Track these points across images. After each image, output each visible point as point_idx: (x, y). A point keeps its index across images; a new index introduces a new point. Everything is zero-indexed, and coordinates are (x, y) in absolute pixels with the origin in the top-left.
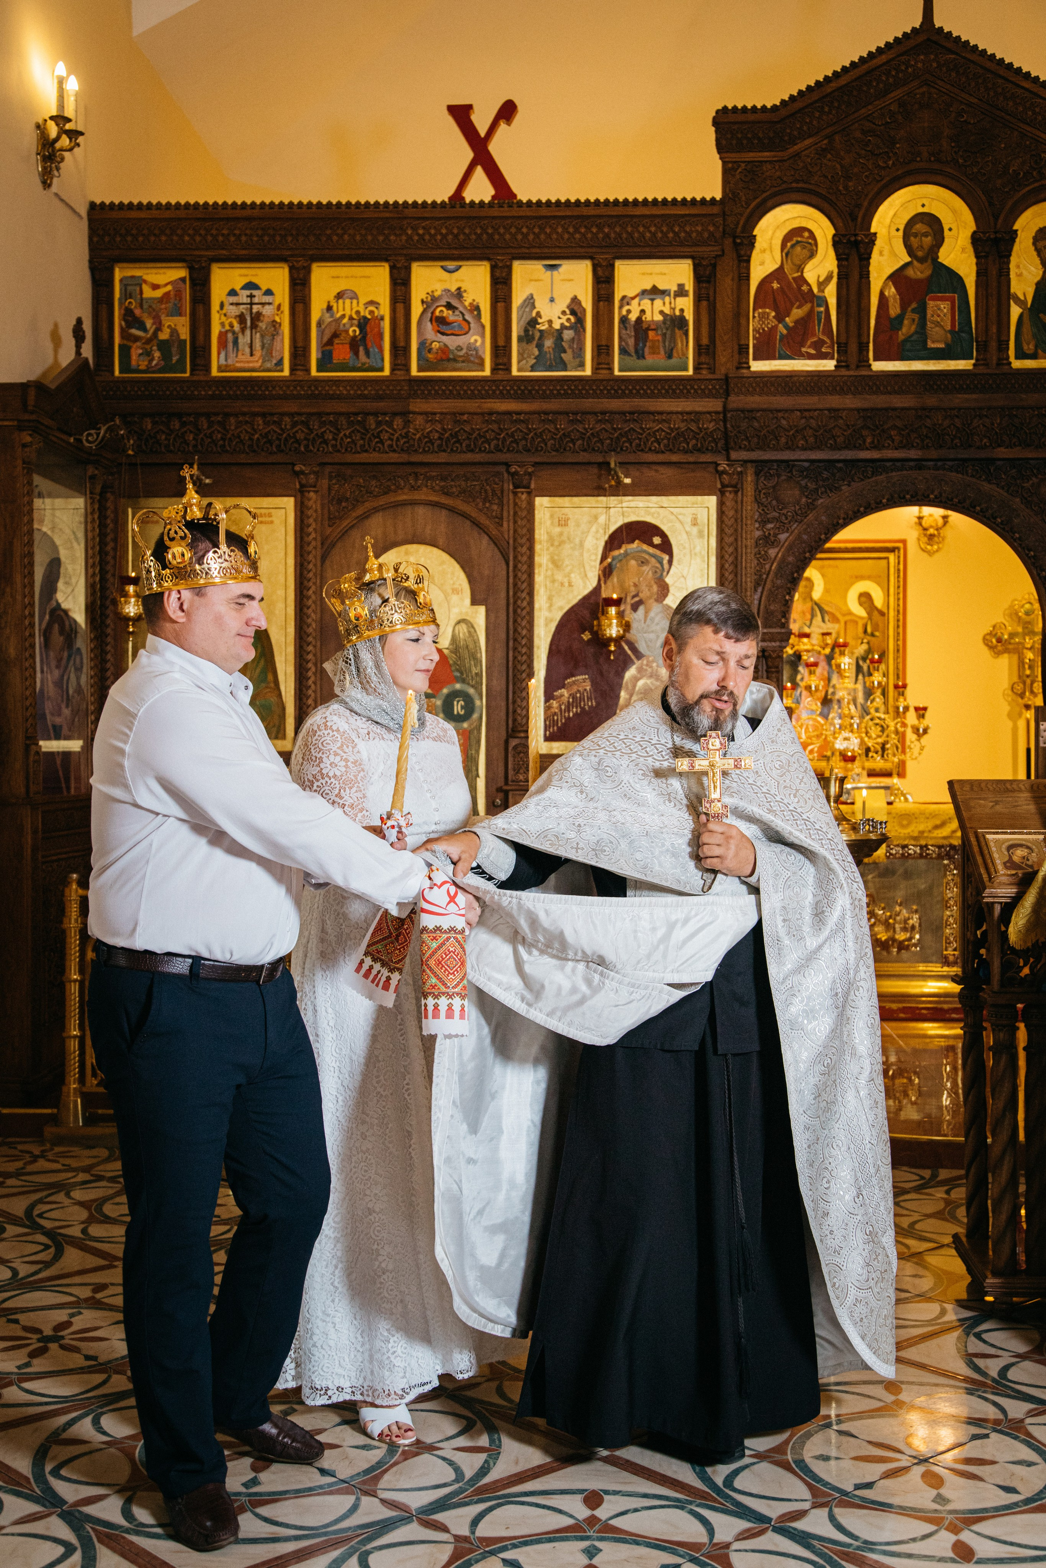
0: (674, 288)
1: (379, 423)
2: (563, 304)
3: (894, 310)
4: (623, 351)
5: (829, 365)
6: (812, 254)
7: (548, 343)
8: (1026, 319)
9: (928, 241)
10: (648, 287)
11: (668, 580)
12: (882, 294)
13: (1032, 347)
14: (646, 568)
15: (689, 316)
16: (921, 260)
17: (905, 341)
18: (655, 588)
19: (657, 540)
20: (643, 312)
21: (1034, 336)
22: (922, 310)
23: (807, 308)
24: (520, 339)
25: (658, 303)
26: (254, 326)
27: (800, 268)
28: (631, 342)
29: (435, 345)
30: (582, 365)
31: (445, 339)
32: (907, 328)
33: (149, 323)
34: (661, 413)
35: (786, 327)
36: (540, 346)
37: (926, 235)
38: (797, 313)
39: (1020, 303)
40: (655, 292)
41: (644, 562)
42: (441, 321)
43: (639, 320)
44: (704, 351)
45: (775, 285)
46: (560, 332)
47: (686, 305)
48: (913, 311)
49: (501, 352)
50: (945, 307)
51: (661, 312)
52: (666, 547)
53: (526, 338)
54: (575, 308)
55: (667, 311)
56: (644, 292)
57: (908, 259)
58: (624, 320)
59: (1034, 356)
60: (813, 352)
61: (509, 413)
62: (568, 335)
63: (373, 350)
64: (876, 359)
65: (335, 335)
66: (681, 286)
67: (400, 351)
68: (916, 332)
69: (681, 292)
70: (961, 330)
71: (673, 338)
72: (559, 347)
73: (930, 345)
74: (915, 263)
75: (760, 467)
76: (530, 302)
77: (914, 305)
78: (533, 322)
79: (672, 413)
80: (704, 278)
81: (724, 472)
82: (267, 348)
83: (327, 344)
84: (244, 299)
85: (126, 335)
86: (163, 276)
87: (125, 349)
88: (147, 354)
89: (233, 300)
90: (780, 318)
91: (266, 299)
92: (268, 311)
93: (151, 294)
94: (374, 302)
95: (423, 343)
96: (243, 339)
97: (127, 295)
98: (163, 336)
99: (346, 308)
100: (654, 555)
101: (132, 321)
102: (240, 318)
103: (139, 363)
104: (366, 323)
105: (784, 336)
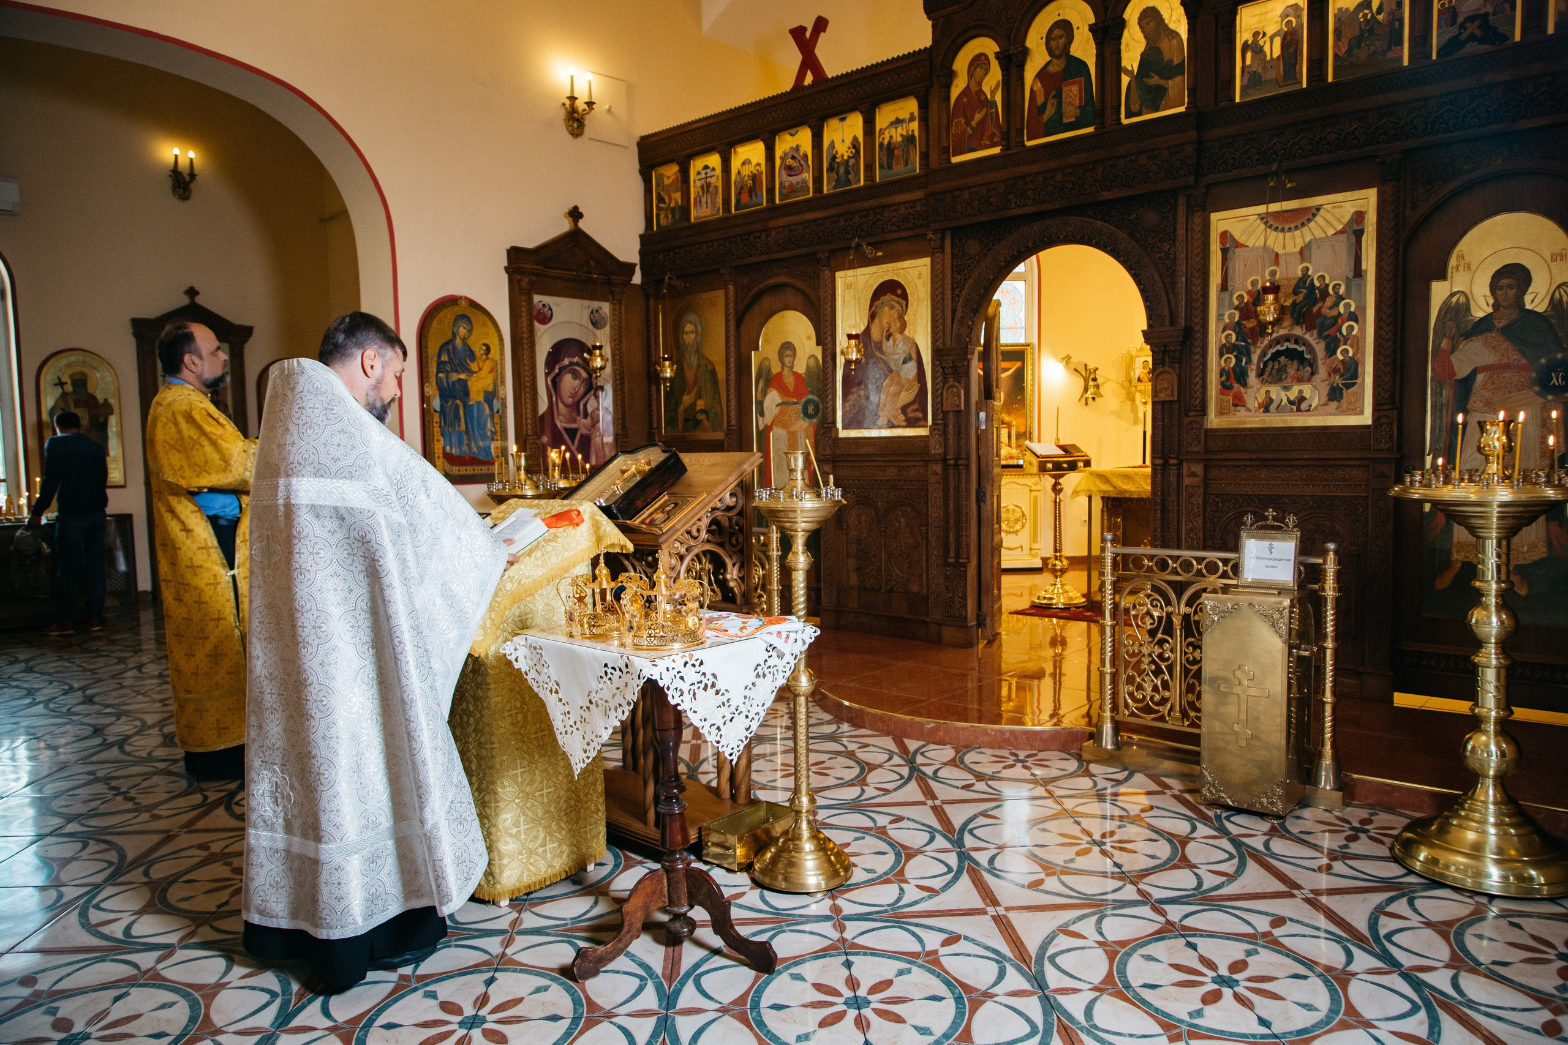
0: (908, 116)
1: (755, 238)
2: (848, 142)
3: (1040, 100)
4: (881, 166)
5: (997, 150)
6: (987, 72)
7: (842, 170)
8: (1133, 85)
9: (1062, 41)
10: (893, 119)
11: (906, 318)
12: (1032, 89)
13: (1137, 106)
14: (893, 311)
15: (916, 134)
16: (1057, 57)
17: (1048, 122)
18: (898, 324)
19: (899, 292)
20: (891, 137)
21: (1139, 97)
22: (1059, 96)
23: (984, 111)
24: (828, 170)
25: (899, 129)
26: (708, 191)
27: (980, 84)
28: (885, 159)
29: (787, 184)
30: (859, 180)
31: (791, 179)
32: (1050, 111)
33: (667, 200)
34: (894, 204)
35: (972, 129)
36: (837, 173)
37: (1061, 37)
38: (978, 117)
39: (1129, 73)
40: (898, 122)
41: (892, 307)
42: (789, 168)
43: (889, 143)
44: (925, 156)
45: (965, 100)
46: (847, 161)
47: (915, 126)
48: (1054, 97)
49: (818, 180)
50: (1075, 89)
51: (902, 135)
52: (904, 296)
53: (831, 169)
54: (855, 144)
55: (904, 133)
56: (892, 123)
57: (1048, 58)
58: (881, 145)
59: (1139, 114)
60: (988, 143)
61: (815, 220)
62: (852, 161)
63: (759, 193)
64: (1028, 140)
65: (742, 188)
66: (912, 114)
67: (771, 191)
68: (1055, 113)
69: (912, 119)
70: (1086, 105)
71: (908, 153)
72: (847, 172)
73: (1065, 121)
74: (1054, 61)
75: (955, 231)
76: (832, 145)
77: (1054, 93)
78: (834, 158)
79: (900, 204)
80: (923, 107)
81: (931, 239)
82: (714, 203)
83: (739, 194)
84: (703, 176)
85: (658, 208)
86: (671, 171)
87: (658, 216)
88: (667, 216)
89: (699, 177)
90: (968, 123)
91: (713, 173)
92: (713, 180)
93: (667, 182)
94: (758, 164)
95: (781, 184)
96: (704, 200)
97: (658, 185)
98: (672, 205)
99: (747, 171)
100: (898, 303)
101: (661, 199)
102: (702, 187)
103: (663, 222)
104: (755, 177)
105: (970, 136)
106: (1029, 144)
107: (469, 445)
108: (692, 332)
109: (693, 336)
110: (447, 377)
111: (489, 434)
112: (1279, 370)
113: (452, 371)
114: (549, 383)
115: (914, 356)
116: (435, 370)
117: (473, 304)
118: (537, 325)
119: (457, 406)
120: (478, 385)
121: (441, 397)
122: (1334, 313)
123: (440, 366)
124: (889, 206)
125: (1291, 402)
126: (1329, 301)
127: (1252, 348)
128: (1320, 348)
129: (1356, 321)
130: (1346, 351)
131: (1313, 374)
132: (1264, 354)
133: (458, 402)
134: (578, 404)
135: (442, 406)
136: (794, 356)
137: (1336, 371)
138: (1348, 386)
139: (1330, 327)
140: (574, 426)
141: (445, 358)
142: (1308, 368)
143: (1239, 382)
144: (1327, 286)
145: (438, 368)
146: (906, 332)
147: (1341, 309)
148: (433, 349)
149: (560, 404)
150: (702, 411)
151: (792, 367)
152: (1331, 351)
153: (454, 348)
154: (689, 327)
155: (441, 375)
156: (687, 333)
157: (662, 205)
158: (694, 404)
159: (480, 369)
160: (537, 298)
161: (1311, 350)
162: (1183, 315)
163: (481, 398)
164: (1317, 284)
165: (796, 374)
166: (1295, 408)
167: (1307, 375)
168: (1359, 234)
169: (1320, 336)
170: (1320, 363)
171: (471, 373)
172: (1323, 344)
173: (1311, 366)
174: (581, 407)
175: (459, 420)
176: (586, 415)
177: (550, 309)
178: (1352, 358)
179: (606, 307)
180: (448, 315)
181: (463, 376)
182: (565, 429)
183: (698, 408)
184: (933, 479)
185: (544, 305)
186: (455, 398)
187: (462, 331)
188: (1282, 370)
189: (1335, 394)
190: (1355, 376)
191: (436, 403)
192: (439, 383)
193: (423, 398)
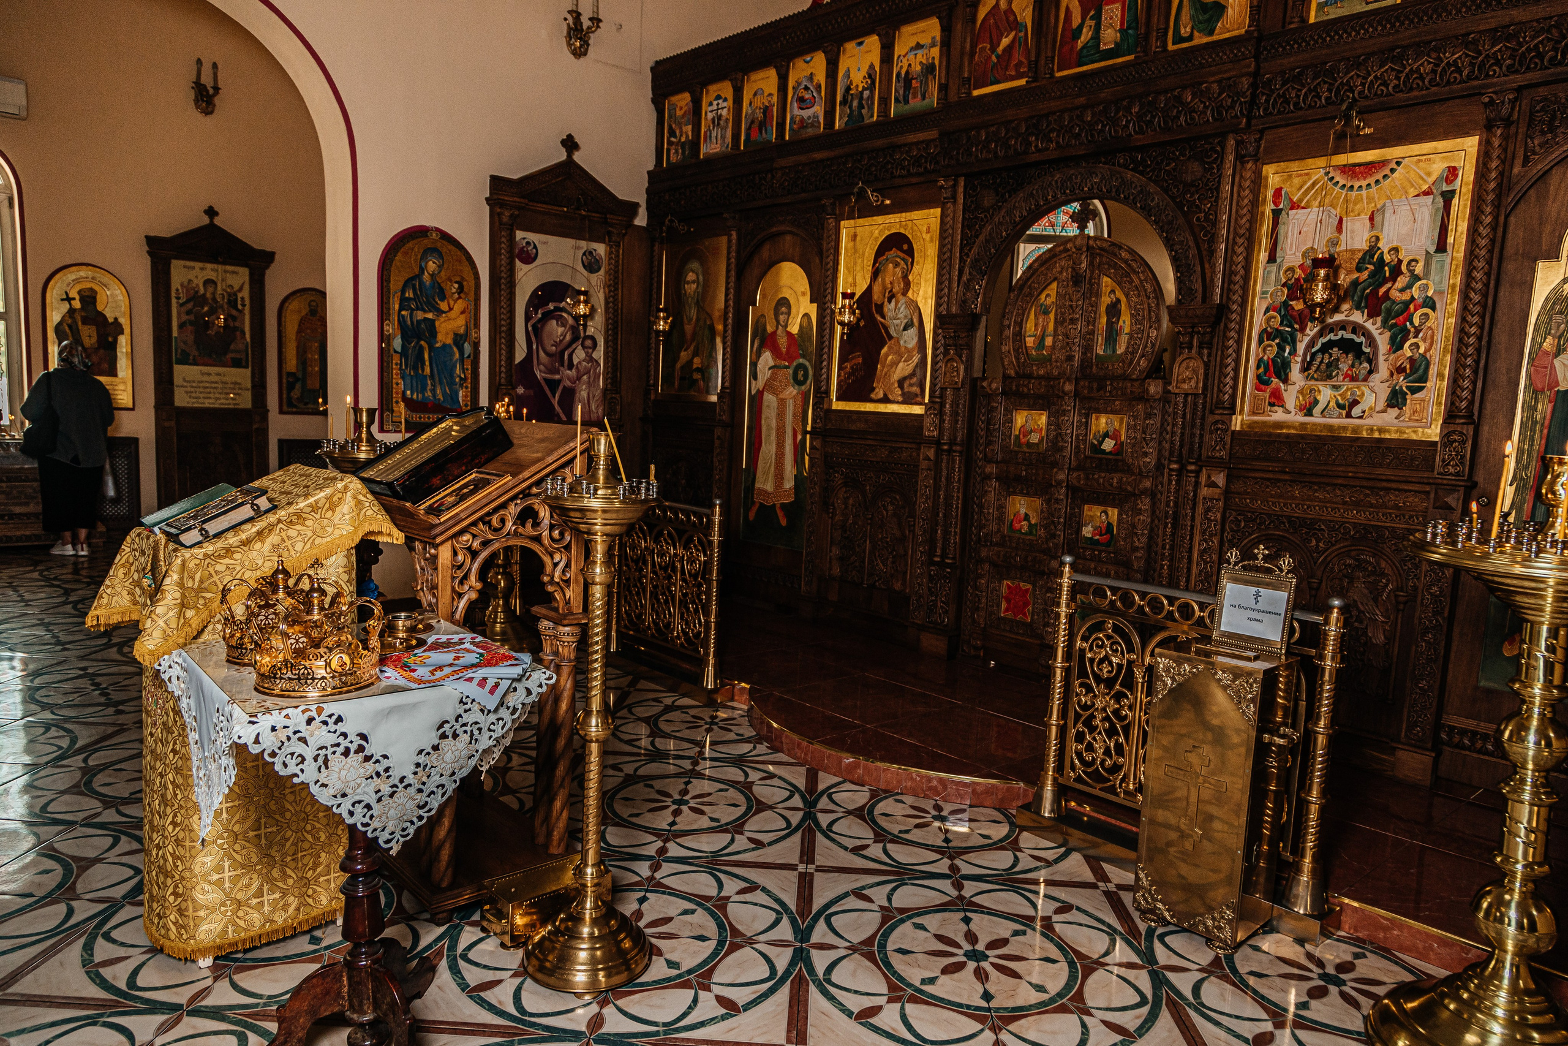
1: (760, 179)
2: (864, 72)
3: (1076, 21)
4: (897, 100)
5: (1022, 82)
7: (855, 103)
8: (1186, 3)
10: (914, 44)
11: (910, 278)
12: (1067, 8)
13: (1188, 29)
14: (898, 270)
15: (937, 62)
17: (1083, 48)
18: (902, 285)
19: (905, 247)
20: (910, 65)
21: (1192, 18)
22: (1098, 18)
23: (1011, 36)
26: (719, 124)
28: (901, 92)
29: (798, 118)
30: (872, 116)
31: (803, 112)
32: (1086, 35)
33: (678, 133)
34: (905, 145)
35: (998, 56)
36: (850, 107)
38: (1005, 41)
40: (918, 47)
41: (897, 265)
42: (801, 100)
43: (907, 73)
45: (993, 20)
46: (862, 93)
47: (935, 52)
48: (1092, 18)
49: (830, 114)
50: (1116, 9)
51: (921, 63)
52: (910, 252)
53: (844, 102)
54: (871, 73)
55: (924, 61)
56: (912, 49)
58: (898, 75)
59: (1190, 39)
60: (1013, 73)
61: (822, 161)
62: (866, 93)
63: (769, 128)
64: (1059, 70)
65: (752, 122)
67: (781, 126)
68: (1092, 38)
69: (933, 45)
70: (1129, 28)
71: (927, 84)
72: (861, 106)
73: (1103, 47)
75: (969, 177)
76: (847, 74)
77: (1092, 13)
78: (848, 89)
79: (912, 144)
80: (946, 30)
81: (942, 187)
82: (723, 137)
83: (748, 129)
84: (715, 107)
85: (670, 143)
86: (683, 100)
87: (668, 151)
88: (677, 152)
89: (710, 108)
90: (993, 50)
91: (725, 104)
92: (724, 112)
93: (679, 113)
94: (770, 95)
95: (792, 118)
96: (714, 134)
97: (670, 117)
98: (683, 139)
99: (759, 102)
100: (903, 259)
101: (672, 133)
102: (713, 119)
103: (674, 158)
104: (766, 110)
105: (995, 65)
106: (1058, 74)
107: (433, 391)
108: (693, 282)
109: (694, 286)
110: (411, 316)
111: (457, 380)
112: (1329, 365)
113: (418, 309)
114: (530, 329)
115: (916, 321)
116: (397, 306)
117: (445, 236)
118: (518, 263)
119: (421, 348)
120: (448, 326)
121: (402, 338)
122: (1406, 297)
123: (404, 303)
124: (900, 146)
125: (1339, 406)
126: (1401, 282)
127: (1299, 335)
128: (1383, 341)
129: (1433, 308)
130: (1416, 346)
131: (1371, 372)
132: (1312, 343)
133: (422, 343)
134: (562, 353)
135: (403, 346)
136: (789, 314)
137: (1400, 370)
138: (1414, 391)
139: (1398, 314)
140: (557, 377)
141: (409, 294)
142: (1366, 365)
143: (1279, 377)
144: (1400, 262)
145: (400, 305)
146: (910, 294)
147: (1415, 292)
148: (395, 284)
149: (541, 353)
150: (698, 370)
151: (786, 326)
152: (1396, 345)
153: (421, 283)
154: (691, 276)
155: (403, 313)
156: (688, 283)
157: (673, 139)
158: (690, 362)
159: (451, 309)
160: (519, 235)
161: (1372, 342)
162: (1218, 290)
163: (449, 341)
164: (1387, 258)
165: (789, 334)
166: (1344, 412)
167: (1364, 372)
168: (1448, 197)
169: (1385, 323)
170: (1381, 358)
171: (441, 312)
172: (1387, 335)
173: (1370, 362)
174: (566, 357)
175: (423, 363)
176: (571, 366)
177: (535, 247)
178: (1423, 356)
179: (601, 249)
180: (416, 247)
181: (430, 316)
182: (546, 380)
183: (695, 366)
184: (924, 464)
185: (528, 243)
186: (420, 339)
187: (432, 266)
188: (1333, 365)
189: (1396, 399)
190: (1424, 378)
191: (397, 343)
192: (402, 322)
193: (382, 337)
